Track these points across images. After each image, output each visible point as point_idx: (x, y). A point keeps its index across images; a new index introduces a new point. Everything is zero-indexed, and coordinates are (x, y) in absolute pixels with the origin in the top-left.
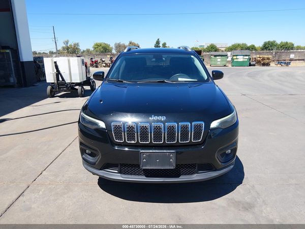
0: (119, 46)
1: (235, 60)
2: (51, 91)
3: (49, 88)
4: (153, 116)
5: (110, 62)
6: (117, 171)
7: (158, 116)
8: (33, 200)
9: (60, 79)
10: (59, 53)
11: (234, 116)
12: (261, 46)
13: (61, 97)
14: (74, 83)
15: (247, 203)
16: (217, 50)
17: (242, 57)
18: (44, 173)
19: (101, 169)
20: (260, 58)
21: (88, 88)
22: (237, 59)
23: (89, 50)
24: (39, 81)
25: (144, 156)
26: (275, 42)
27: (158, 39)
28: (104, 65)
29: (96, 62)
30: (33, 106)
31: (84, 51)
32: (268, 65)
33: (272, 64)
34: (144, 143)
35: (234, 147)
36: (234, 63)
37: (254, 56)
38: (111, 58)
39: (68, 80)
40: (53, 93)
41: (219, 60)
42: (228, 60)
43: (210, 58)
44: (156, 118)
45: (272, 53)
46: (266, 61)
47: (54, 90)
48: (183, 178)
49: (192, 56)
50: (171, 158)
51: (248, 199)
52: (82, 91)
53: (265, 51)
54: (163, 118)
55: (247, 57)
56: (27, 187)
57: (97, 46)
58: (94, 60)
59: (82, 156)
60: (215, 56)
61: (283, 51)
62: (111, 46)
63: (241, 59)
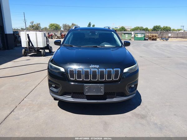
0: (65, 26)
1: (136, 37)
2: (25, 52)
3: (23, 50)
4: (92, 65)
5: (60, 36)
6: (70, 97)
7: (95, 65)
8: (20, 114)
9: (31, 45)
10: (27, 29)
11: (136, 66)
12: (152, 28)
13: (31, 56)
14: (39, 48)
15: (143, 115)
16: (125, 30)
17: (140, 35)
18: (25, 99)
19: (61, 96)
20: (151, 35)
21: (47, 51)
22: (137, 36)
23: (47, 28)
24: (16, 46)
25: (87, 87)
26: (160, 26)
27: (90, 23)
28: (57, 37)
29: (51, 35)
30: (13, 62)
31: (43, 29)
32: (155, 40)
33: (158, 39)
34: (87, 80)
35: (136, 84)
36: (136, 39)
37: (148, 35)
38: (61, 33)
39: (35, 46)
40: (26, 54)
41: (127, 36)
42: (132, 36)
43: (121, 35)
44: (93, 66)
45: (158, 33)
46: (154, 38)
47: (26, 52)
48: (108, 100)
49: (113, 33)
50: (102, 89)
51: (143, 113)
52: (44, 53)
53: (154, 32)
54: (98, 66)
55: (143, 35)
56: (15, 107)
57: (52, 26)
58: (50, 34)
59: (49, 88)
60: (125, 34)
61: (164, 32)
62: (60, 26)
63: (139, 36)
